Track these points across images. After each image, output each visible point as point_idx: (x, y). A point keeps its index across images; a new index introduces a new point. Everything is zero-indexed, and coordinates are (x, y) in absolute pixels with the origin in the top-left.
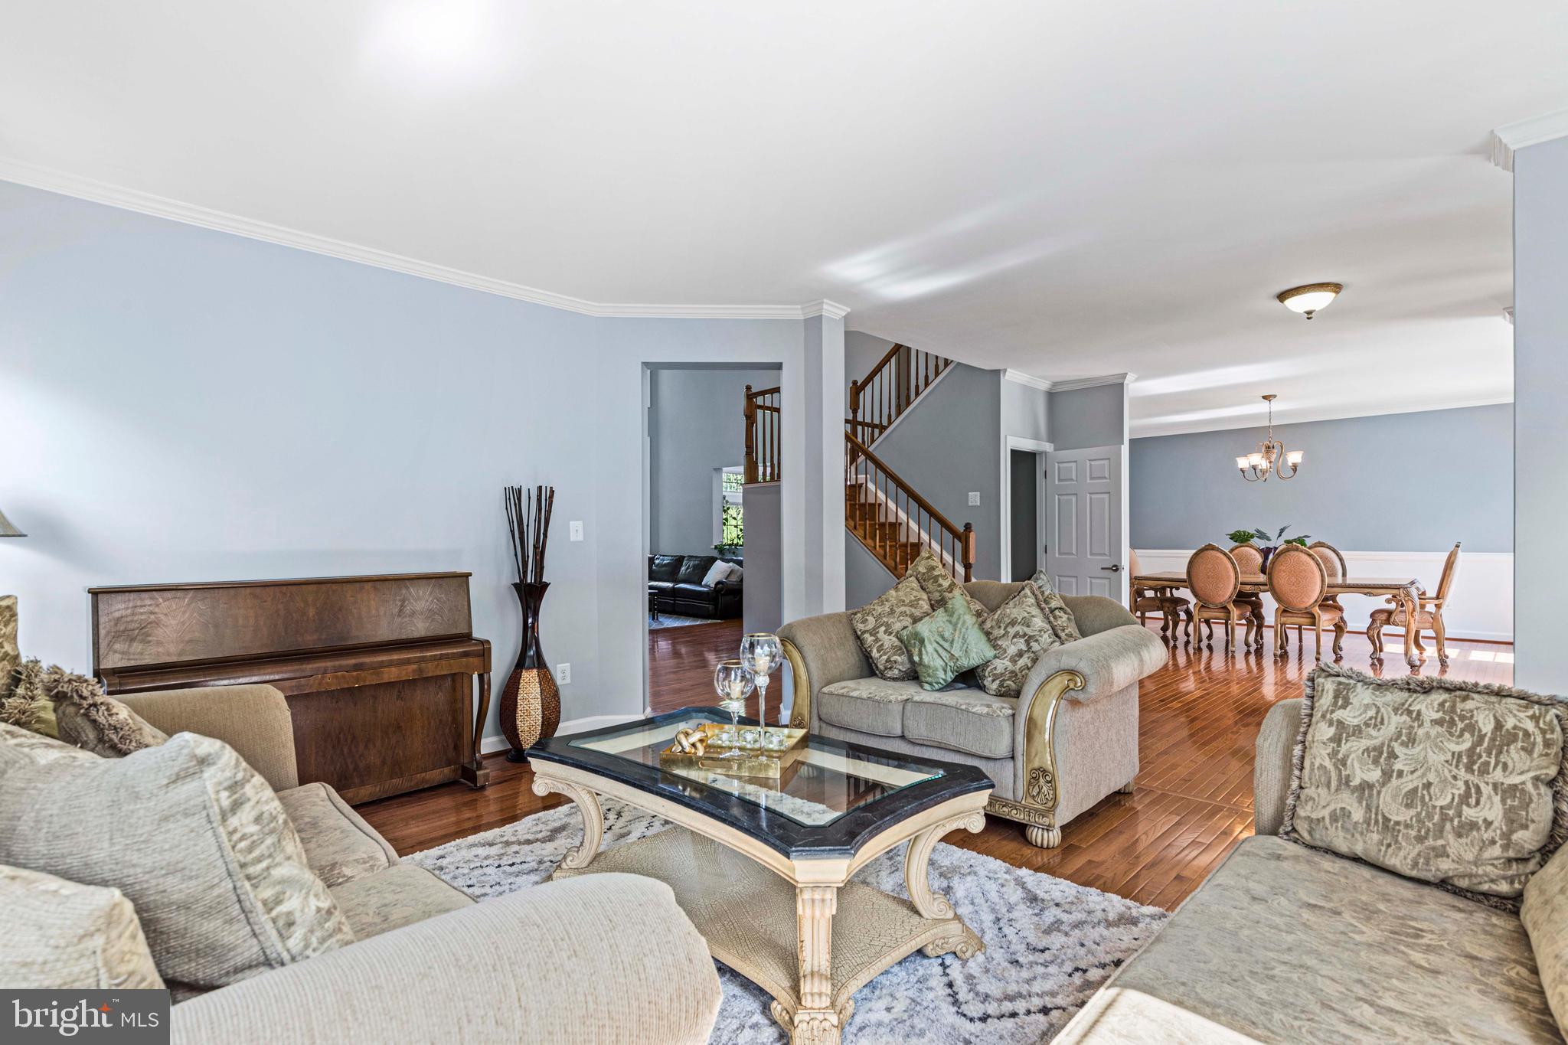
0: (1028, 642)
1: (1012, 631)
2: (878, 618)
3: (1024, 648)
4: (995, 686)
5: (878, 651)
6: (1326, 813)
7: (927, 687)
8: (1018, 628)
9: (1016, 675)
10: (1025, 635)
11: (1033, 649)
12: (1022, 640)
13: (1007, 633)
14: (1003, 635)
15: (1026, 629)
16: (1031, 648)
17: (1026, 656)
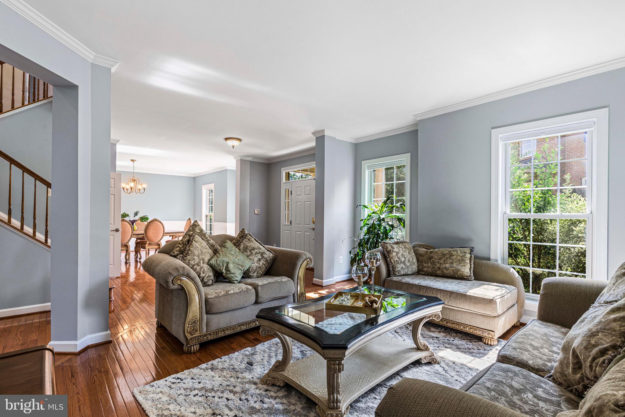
0: (262, 255)
1: (254, 252)
2: (198, 256)
3: (260, 257)
4: (255, 274)
5: (203, 273)
6: (400, 268)
7: (236, 282)
8: (256, 251)
9: (261, 268)
10: (260, 253)
11: (265, 257)
12: (259, 255)
13: (252, 253)
14: (251, 254)
15: (260, 250)
16: (264, 257)
17: (262, 260)
